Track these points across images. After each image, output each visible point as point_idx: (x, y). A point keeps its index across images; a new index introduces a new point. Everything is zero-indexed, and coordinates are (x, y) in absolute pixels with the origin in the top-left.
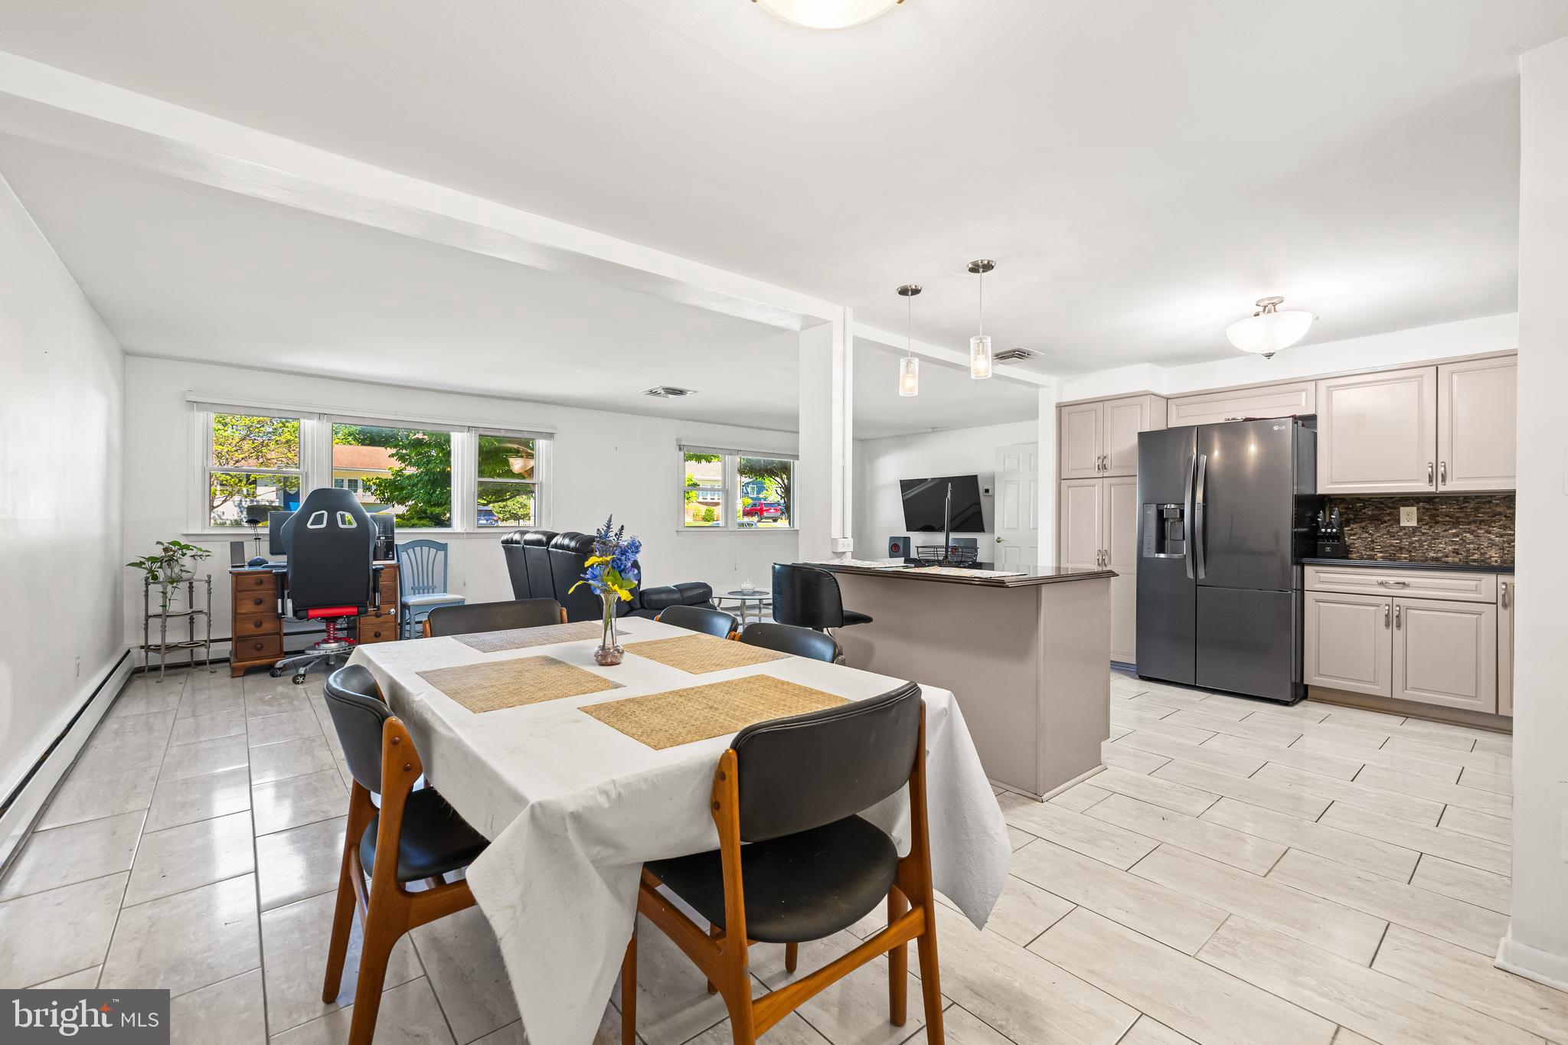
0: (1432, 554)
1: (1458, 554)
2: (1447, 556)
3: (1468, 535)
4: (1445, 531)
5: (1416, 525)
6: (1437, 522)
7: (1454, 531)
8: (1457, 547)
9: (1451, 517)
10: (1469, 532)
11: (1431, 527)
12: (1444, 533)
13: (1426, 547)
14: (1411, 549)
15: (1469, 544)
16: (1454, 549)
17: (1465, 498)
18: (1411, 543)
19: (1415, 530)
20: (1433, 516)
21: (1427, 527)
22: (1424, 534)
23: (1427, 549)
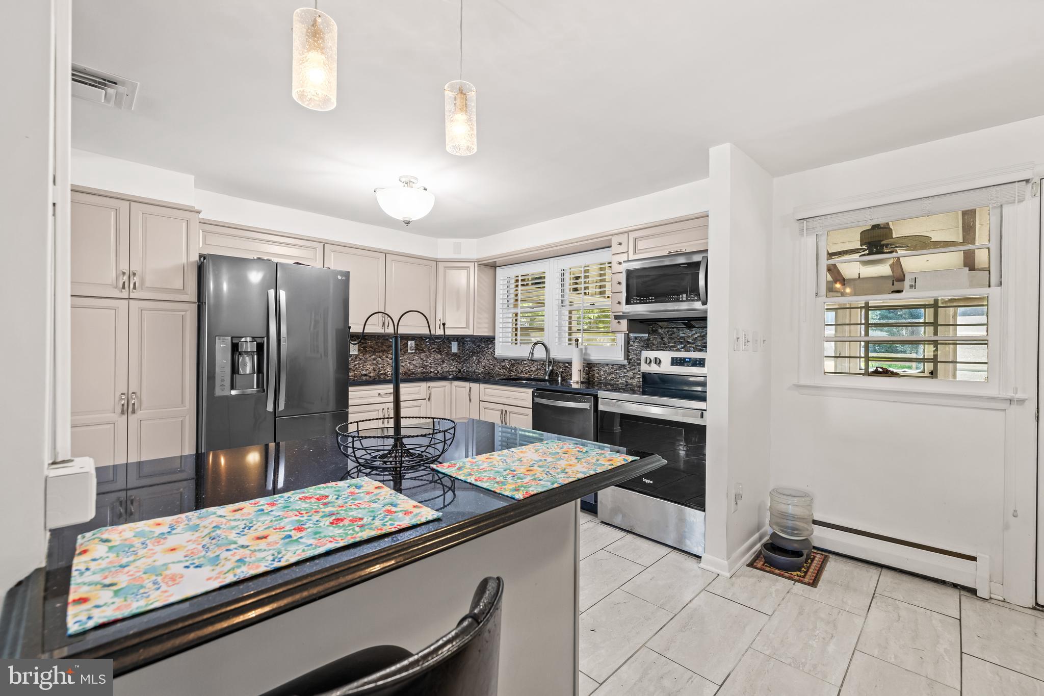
0: (364, 372)
1: (375, 371)
2: (371, 373)
3: (379, 359)
4: (370, 357)
5: (357, 353)
6: (366, 352)
7: (373, 357)
8: (375, 367)
9: (372, 349)
10: (379, 358)
11: (364, 355)
12: (370, 358)
13: (362, 367)
14: (354, 370)
15: (379, 364)
16: (374, 368)
17: (379, 336)
18: (355, 365)
19: (357, 356)
20: (364, 348)
21: (362, 355)
22: (361, 359)
23: (362, 369)
